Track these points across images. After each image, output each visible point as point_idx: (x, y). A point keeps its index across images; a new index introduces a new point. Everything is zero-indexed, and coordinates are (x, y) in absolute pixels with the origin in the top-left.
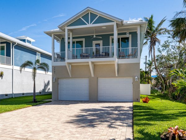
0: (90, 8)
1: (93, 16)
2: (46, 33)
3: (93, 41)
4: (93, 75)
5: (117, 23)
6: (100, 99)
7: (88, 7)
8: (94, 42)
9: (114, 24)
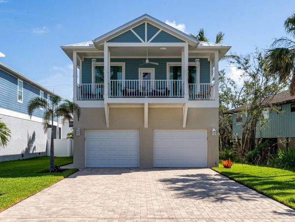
0: (148, 16)
1: (152, 29)
2: (63, 49)
3: (139, 69)
4: (146, 125)
5: (190, 44)
6: (157, 163)
7: (146, 15)
8: (141, 71)
9: (185, 45)
